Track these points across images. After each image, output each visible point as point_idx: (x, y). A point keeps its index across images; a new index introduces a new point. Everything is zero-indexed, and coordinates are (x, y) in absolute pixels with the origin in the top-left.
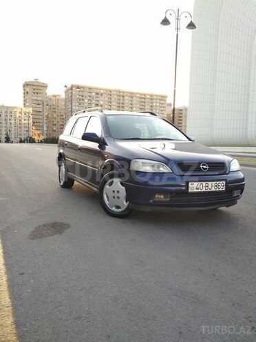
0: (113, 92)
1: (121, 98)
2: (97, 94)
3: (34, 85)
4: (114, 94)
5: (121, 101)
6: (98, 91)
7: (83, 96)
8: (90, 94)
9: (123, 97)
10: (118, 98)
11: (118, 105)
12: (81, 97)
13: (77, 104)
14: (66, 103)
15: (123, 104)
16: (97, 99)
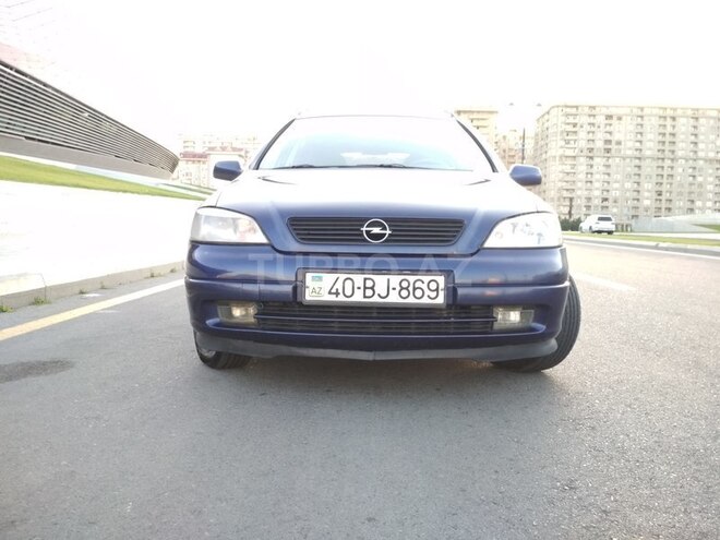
0: (647, 111)
1: (669, 122)
2: (609, 117)
3: (473, 112)
4: (651, 115)
5: (669, 129)
6: (612, 111)
7: (575, 125)
8: (592, 120)
9: (674, 119)
10: (662, 122)
11: (660, 138)
12: (570, 128)
13: (563, 143)
14: (537, 143)
15: (673, 135)
16: (608, 128)
